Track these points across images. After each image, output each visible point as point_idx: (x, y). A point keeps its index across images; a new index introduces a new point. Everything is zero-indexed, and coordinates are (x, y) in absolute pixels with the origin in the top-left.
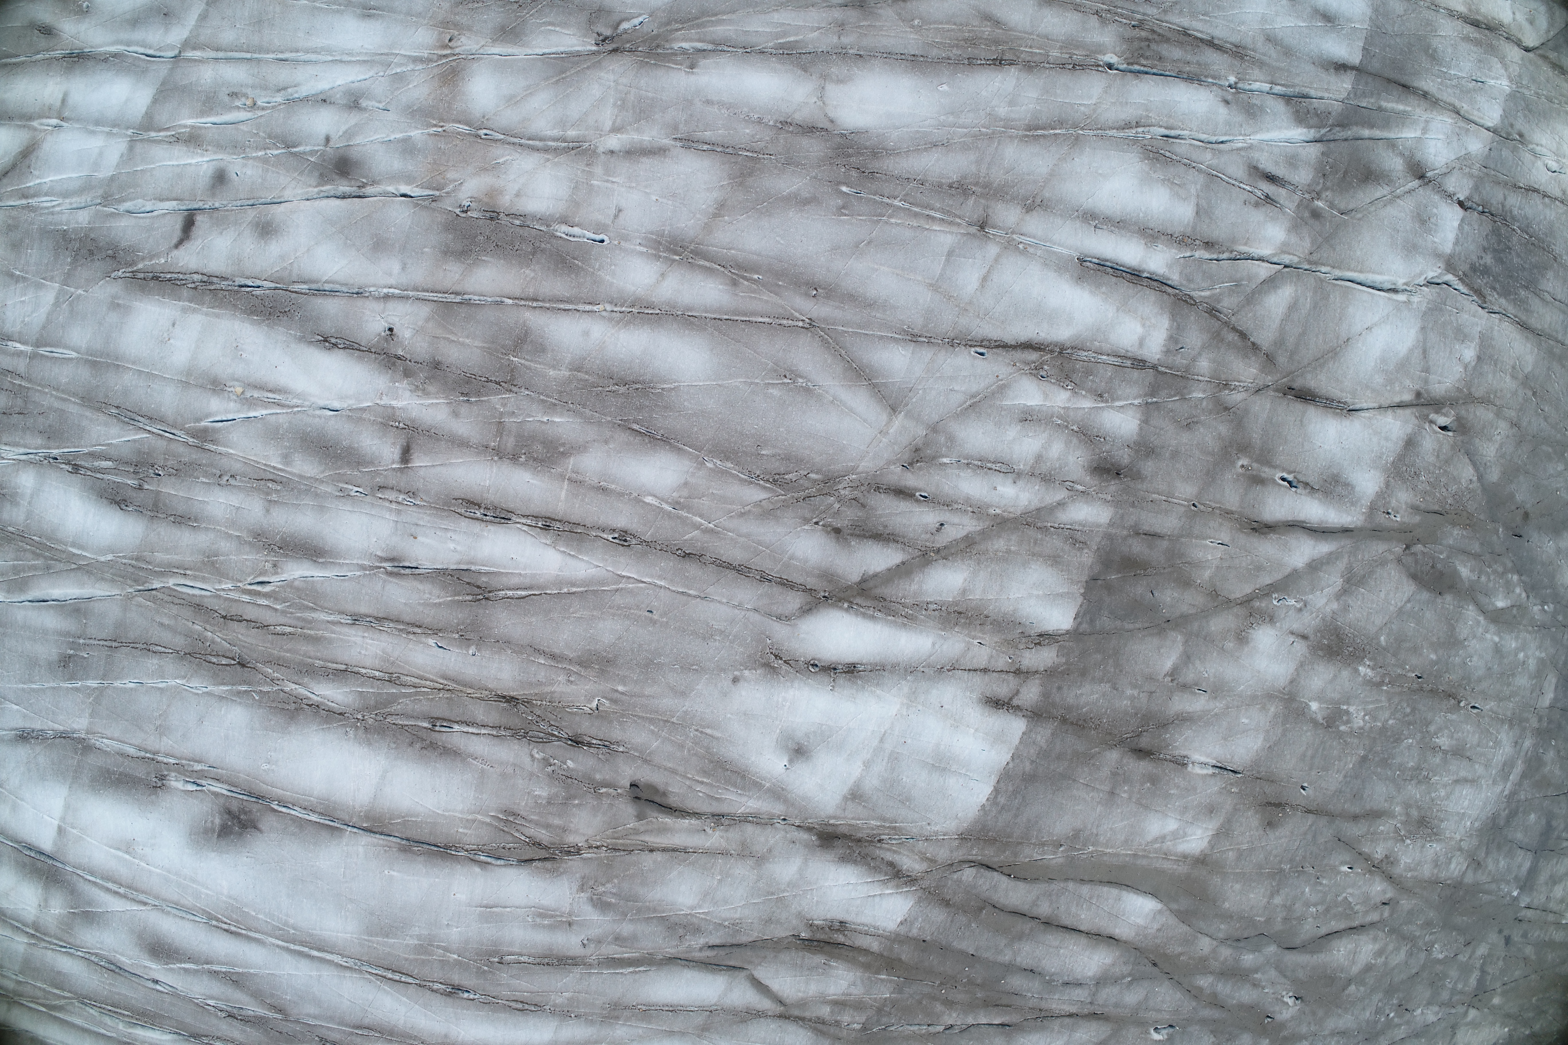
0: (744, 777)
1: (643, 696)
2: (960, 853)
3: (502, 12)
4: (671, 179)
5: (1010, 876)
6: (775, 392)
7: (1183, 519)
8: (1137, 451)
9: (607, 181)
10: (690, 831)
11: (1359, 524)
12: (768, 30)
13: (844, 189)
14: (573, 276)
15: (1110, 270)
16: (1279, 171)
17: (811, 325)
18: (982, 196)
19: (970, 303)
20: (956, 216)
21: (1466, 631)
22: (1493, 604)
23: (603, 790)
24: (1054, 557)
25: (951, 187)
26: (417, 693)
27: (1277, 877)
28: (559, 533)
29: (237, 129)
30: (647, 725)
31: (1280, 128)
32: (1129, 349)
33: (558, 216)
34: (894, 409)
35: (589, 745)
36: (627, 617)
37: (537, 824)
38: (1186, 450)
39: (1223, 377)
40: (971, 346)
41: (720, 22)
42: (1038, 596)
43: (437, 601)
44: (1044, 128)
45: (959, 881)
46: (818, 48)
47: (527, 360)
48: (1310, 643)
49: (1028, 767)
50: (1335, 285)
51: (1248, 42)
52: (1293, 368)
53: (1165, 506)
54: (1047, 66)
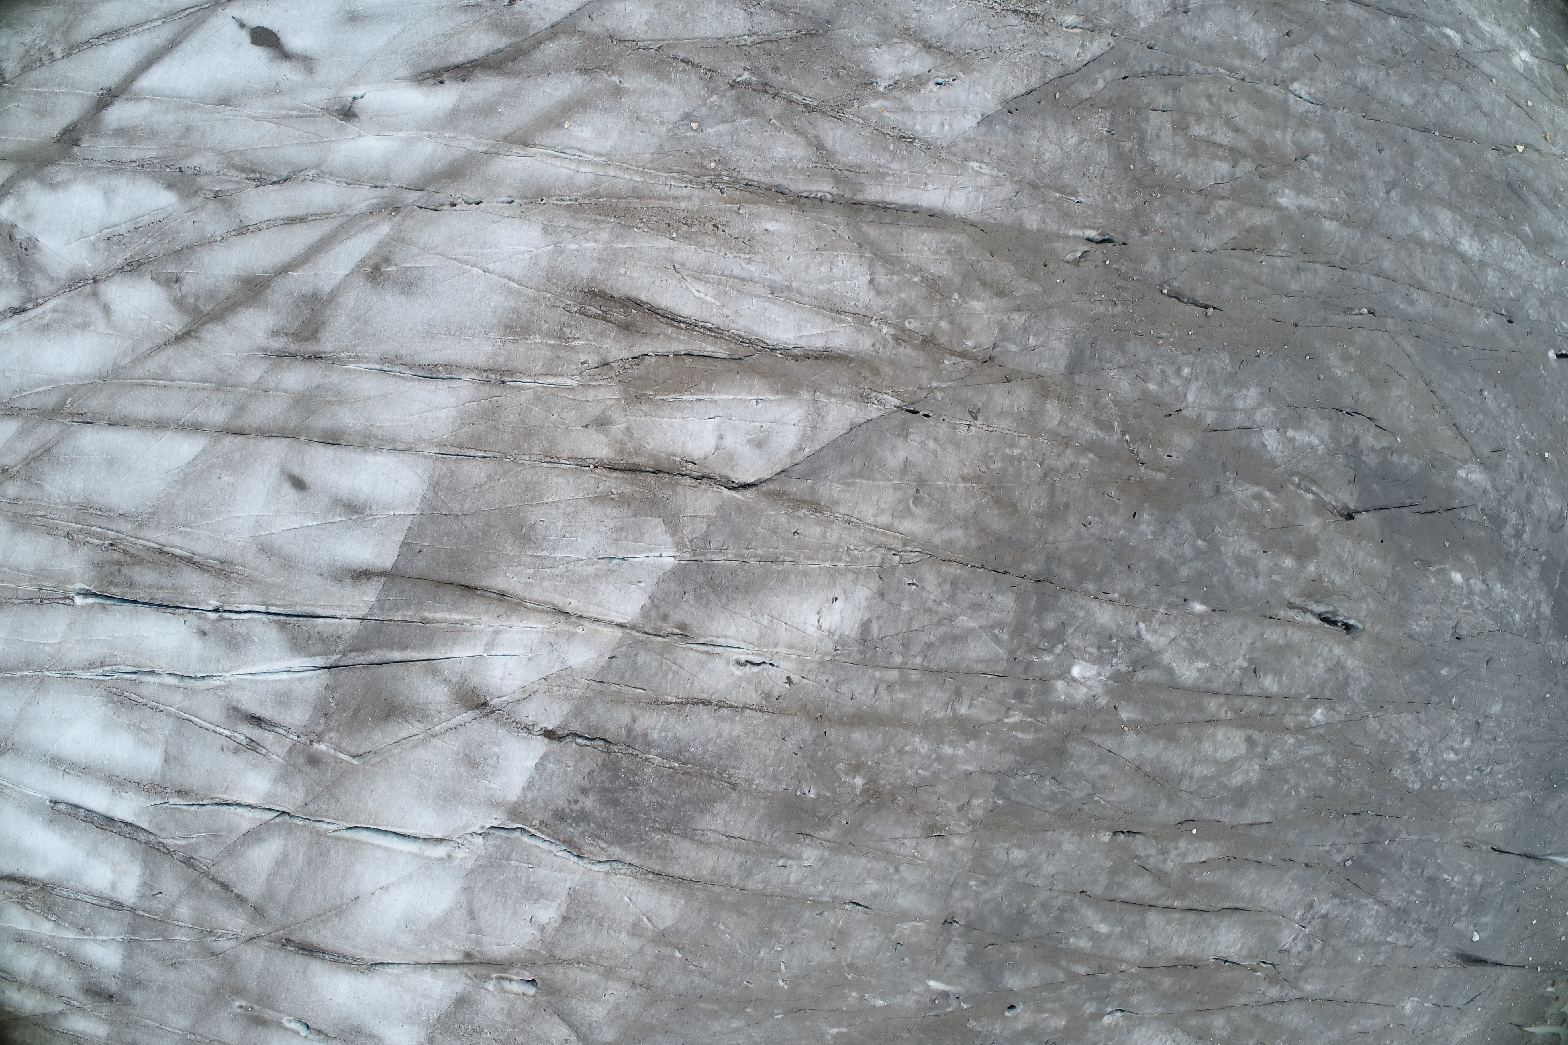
8: (124, 982)
15: (82, 813)
16: (265, 712)
31: (271, 658)
32: (103, 891)
38: (175, 987)
44: (13, 670)
50: (338, 839)
51: (236, 555)
52: (289, 922)
53: (158, 1031)
54: (17, 601)
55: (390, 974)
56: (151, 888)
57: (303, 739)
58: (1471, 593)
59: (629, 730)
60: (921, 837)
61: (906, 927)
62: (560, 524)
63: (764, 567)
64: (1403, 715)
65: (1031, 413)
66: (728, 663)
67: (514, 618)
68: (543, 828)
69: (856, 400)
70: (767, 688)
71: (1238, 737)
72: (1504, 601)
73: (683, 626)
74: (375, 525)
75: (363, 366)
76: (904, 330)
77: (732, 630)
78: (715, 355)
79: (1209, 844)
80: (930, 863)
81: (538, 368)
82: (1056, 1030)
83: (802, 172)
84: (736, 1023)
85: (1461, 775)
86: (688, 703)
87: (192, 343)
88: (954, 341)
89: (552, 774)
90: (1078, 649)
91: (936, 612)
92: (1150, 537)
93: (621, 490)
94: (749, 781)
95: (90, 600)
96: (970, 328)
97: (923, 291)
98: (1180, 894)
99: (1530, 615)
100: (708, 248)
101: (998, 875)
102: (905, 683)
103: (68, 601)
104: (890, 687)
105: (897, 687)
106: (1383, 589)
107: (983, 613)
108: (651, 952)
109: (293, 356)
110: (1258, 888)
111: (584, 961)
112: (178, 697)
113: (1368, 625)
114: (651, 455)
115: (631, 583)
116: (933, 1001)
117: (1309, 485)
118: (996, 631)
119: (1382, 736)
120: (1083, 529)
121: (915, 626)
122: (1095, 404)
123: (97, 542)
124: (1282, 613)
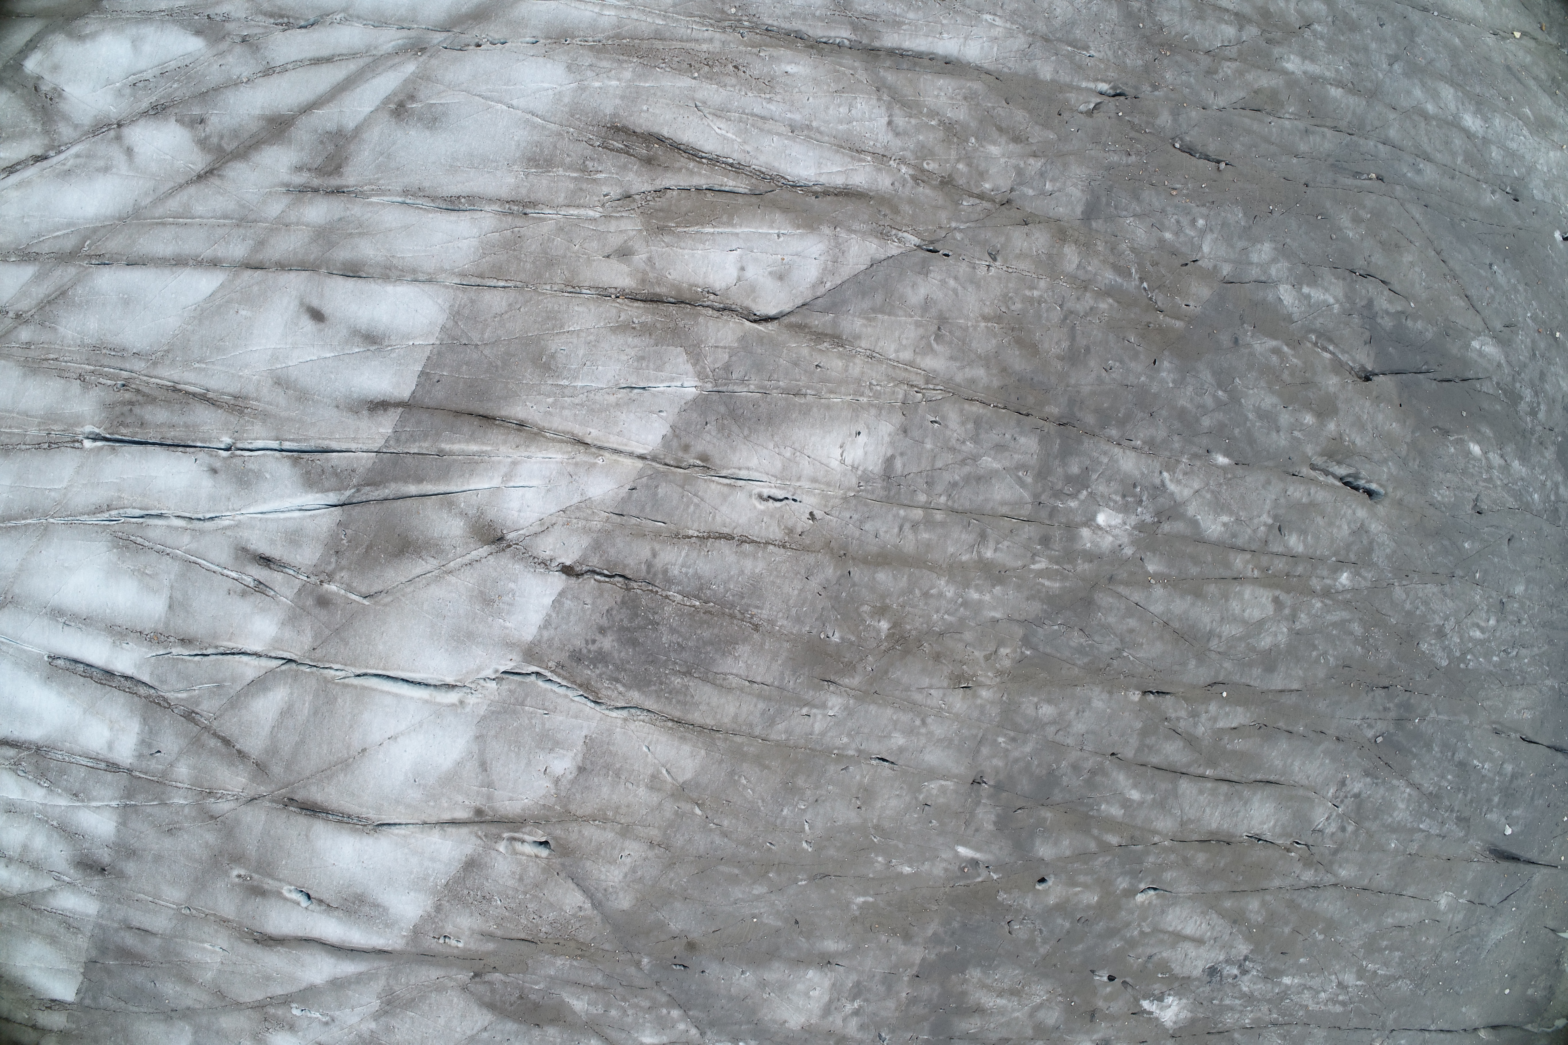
7: (174, 922)
8: (117, 852)
15: (81, 668)
16: (274, 552)
24: (49, 936)
32: (99, 751)
38: (171, 855)
39: (206, 784)
42: (41, 968)
44: (16, 519)
50: (346, 686)
51: (250, 390)
52: (292, 779)
53: (152, 906)
54: (24, 447)
55: (397, 835)
56: (150, 746)
57: (313, 579)
58: (1490, 467)
59: (649, 565)
60: (948, 687)
61: (934, 786)
62: (581, 352)
63: (786, 399)
64: (1428, 586)
65: (1050, 256)
66: (750, 496)
67: (533, 449)
68: (559, 670)
69: (876, 237)
70: (790, 524)
71: (1265, 596)
72: (1522, 479)
73: (704, 458)
74: (393, 355)
75: (386, 198)
76: (923, 171)
77: (754, 462)
78: (736, 189)
79: (1240, 710)
80: (957, 716)
81: (561, 200)
82: (1089, 907)
83: (821, 19)
84: (758, 890)
85: (1487, 655)
86: (709, 537)
87: (215, 181)
88: (972, 183)
89: (569, 612)
90: (1102, 496)
91: (959, 451)
92: (1171, 385)
93: (643, 319)
94: (772, 622)
95: (99, 444)
96: (987, 171)
97: (941, 134)
98: (1212, 762)
99: (1548, 496)
100: (728, 88)
101: (1027, 732)
102: (929, 523)
103: (77, 445)
104: (915, 526)
105: (922, 527)
106: (1404, 453)
107: (1007, 454)
108: (669, 808)
109: (316, 190)
110: (1289, 761)
111: (600, 818)
112: (186, 539)
113: (1390, 490)
114: (673, 285)
115: (651, 412)
116: (962, 869)
117: (1326, 344)
118: (1020, 474)
119: (1408, 606)
120: (1104, 373)
121: (939, 464)
122: (1112, 249)
123: (109, 382)
124: (1305, 471)
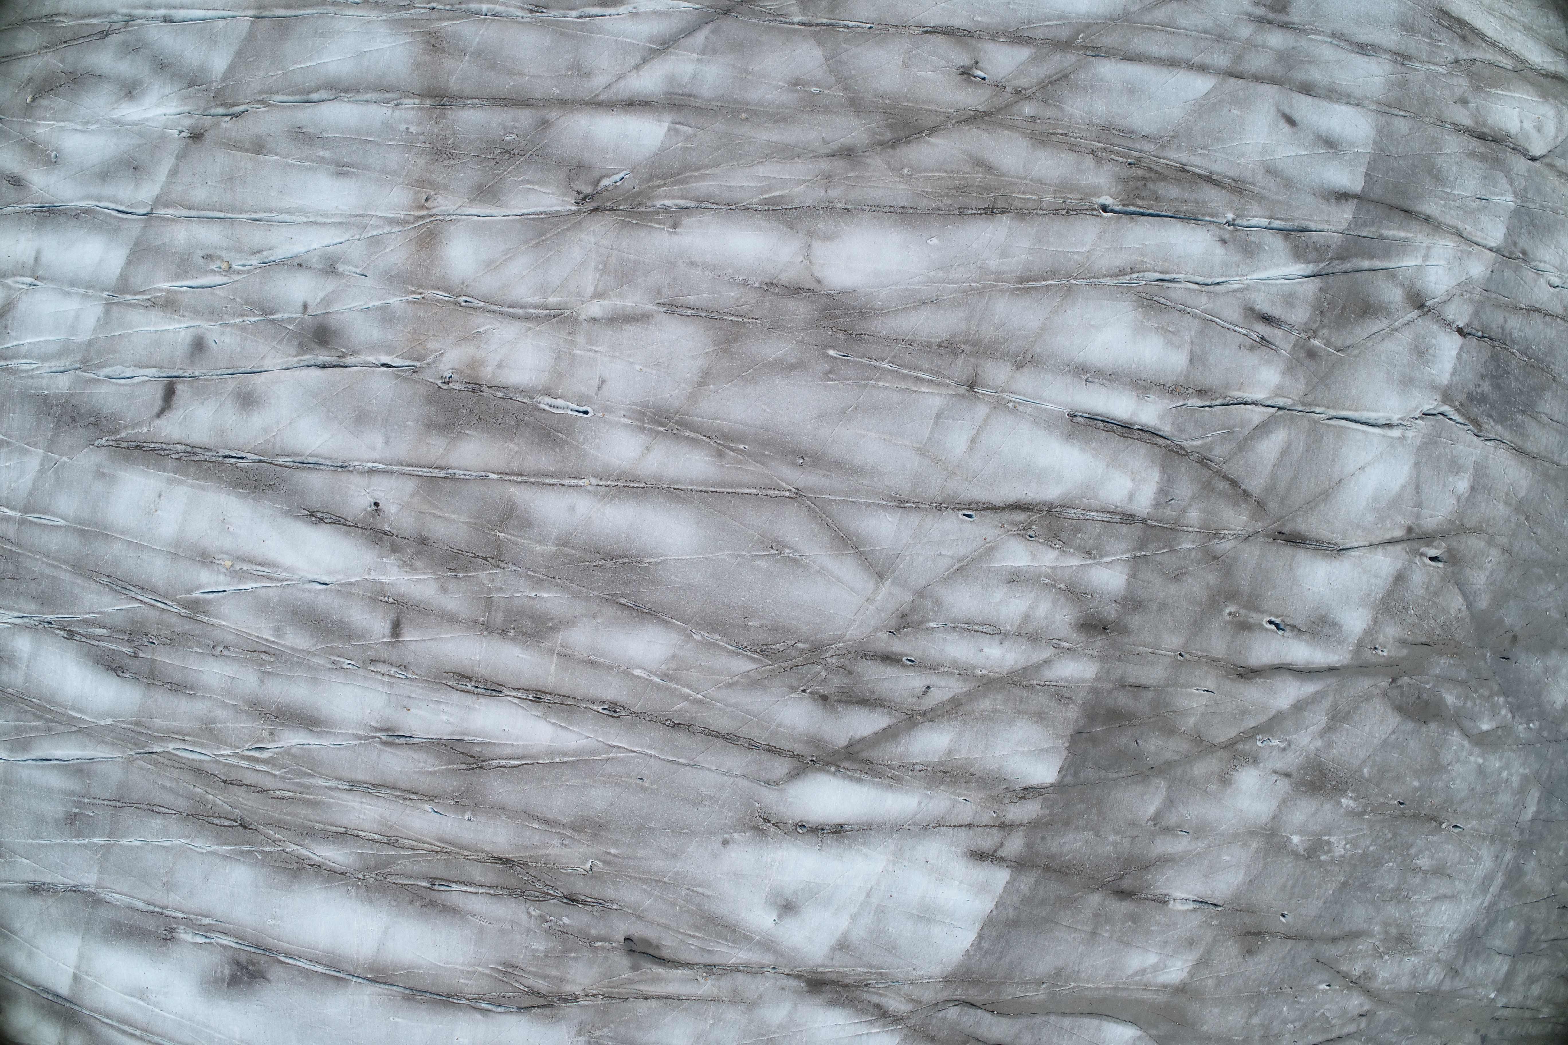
0: (734, 931)
1: (636, 858)
2: (945, 994)
3: (479, 170)
4: (654, 347)
5: (993, 1012)
6: (762, 564)
7: (1169, 670)
8: (1124, 606)
9: (590, 350)
10: (684, 980)
11: (1346, 662)
12: (753, 185)
13: (831, 352)
14: (557, 450)
15: (1100, 424)
16: (1275, 311)
17: (798, 495)
18: (973, 354)
19: (959, 466)
20: (945, 376)
21: (1449, 757)
22: (1478, 728)
23: (598, 944)
24: (1040, 713)
25: (940, 346)
26: (415, 855)
27: (1256, 1000)
28: (550, 706)
29: (213, 294)
30: (639, 885)
31: (1278, 265)
32: (1119, 504)
33: (541, 387)
34: (881, 576)
35: (584, 903)
36: (618, 785)
37: (535, 975)
38: (1174, 602)
39: (1213, 526)
40: (959, 509)
41: (703, 177)
42: (1023, 753)
43: (432, 769)
44: (1036, 280)
45: (944, 1019)
46: (804, 202)
47: (513, 535)
48: (1293, 780)
49: (1011, 913)
50: (1329, 426)
51: (1247, 175)
52: (1284, 513)
53: (1151, 657)
54: (1040, 212)
56: (1167, 494)
57: (1303, 335)
66: (1546, 282)
67: (1437, 238)
68: (1461, 409)
70: (1565, 304)
73: (1524, 253)
74: (1346, 158)
75: (1321, 37)
77: (1546, 258)
89: (1465, 363)
94: (1560, 375)
103: (1093, 212)
108: (1514, 520)
111: (1478, 530)
112: (1203, 300)
115: (1496, 217)
123: (1119, 158)
